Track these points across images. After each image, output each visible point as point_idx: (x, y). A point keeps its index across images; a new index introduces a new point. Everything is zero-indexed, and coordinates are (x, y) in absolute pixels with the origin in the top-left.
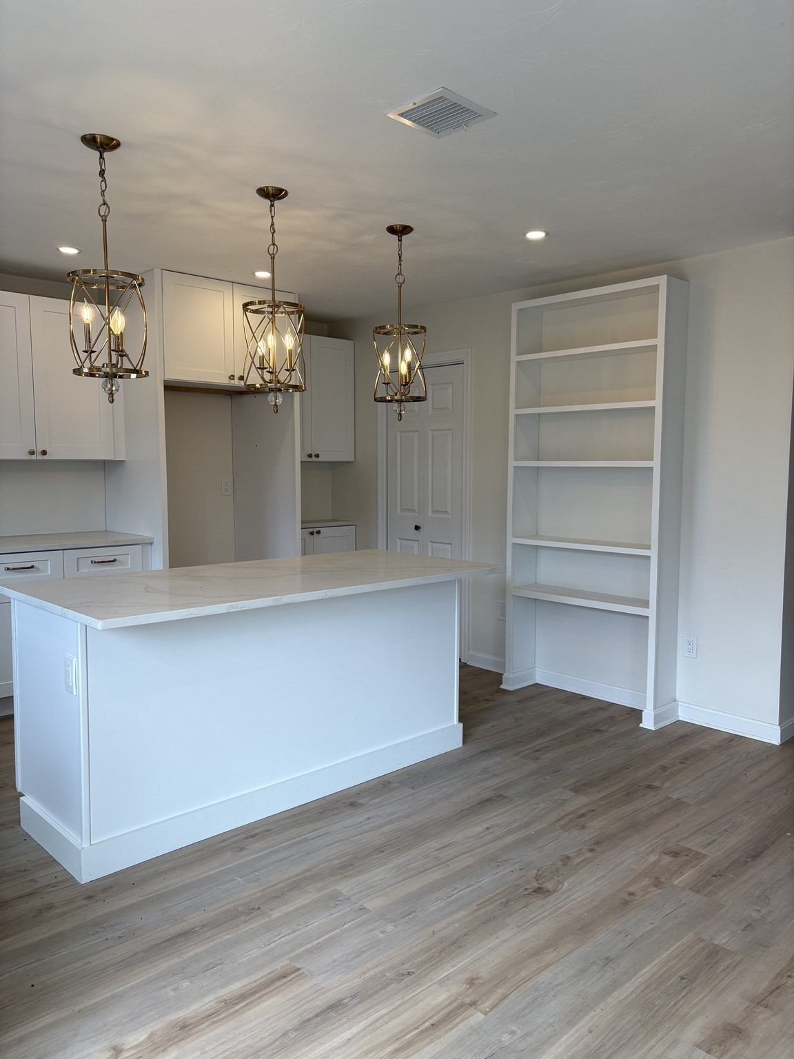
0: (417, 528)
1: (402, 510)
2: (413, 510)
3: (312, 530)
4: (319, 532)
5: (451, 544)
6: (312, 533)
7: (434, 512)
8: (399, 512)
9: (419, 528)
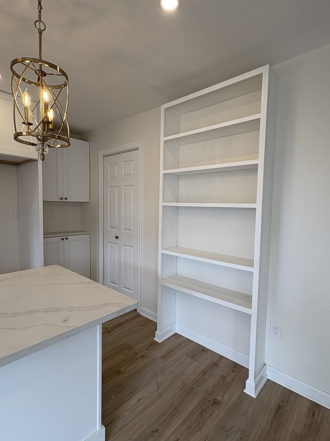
0: (117, 237)
1: (110, 227)
2: (115, 228)
3: (63, 237)
4: (67, 239)
5: (133, 247)
6: (63, 239)
7: (125, 229)
8: (109, 228)
9: (118, 237)
